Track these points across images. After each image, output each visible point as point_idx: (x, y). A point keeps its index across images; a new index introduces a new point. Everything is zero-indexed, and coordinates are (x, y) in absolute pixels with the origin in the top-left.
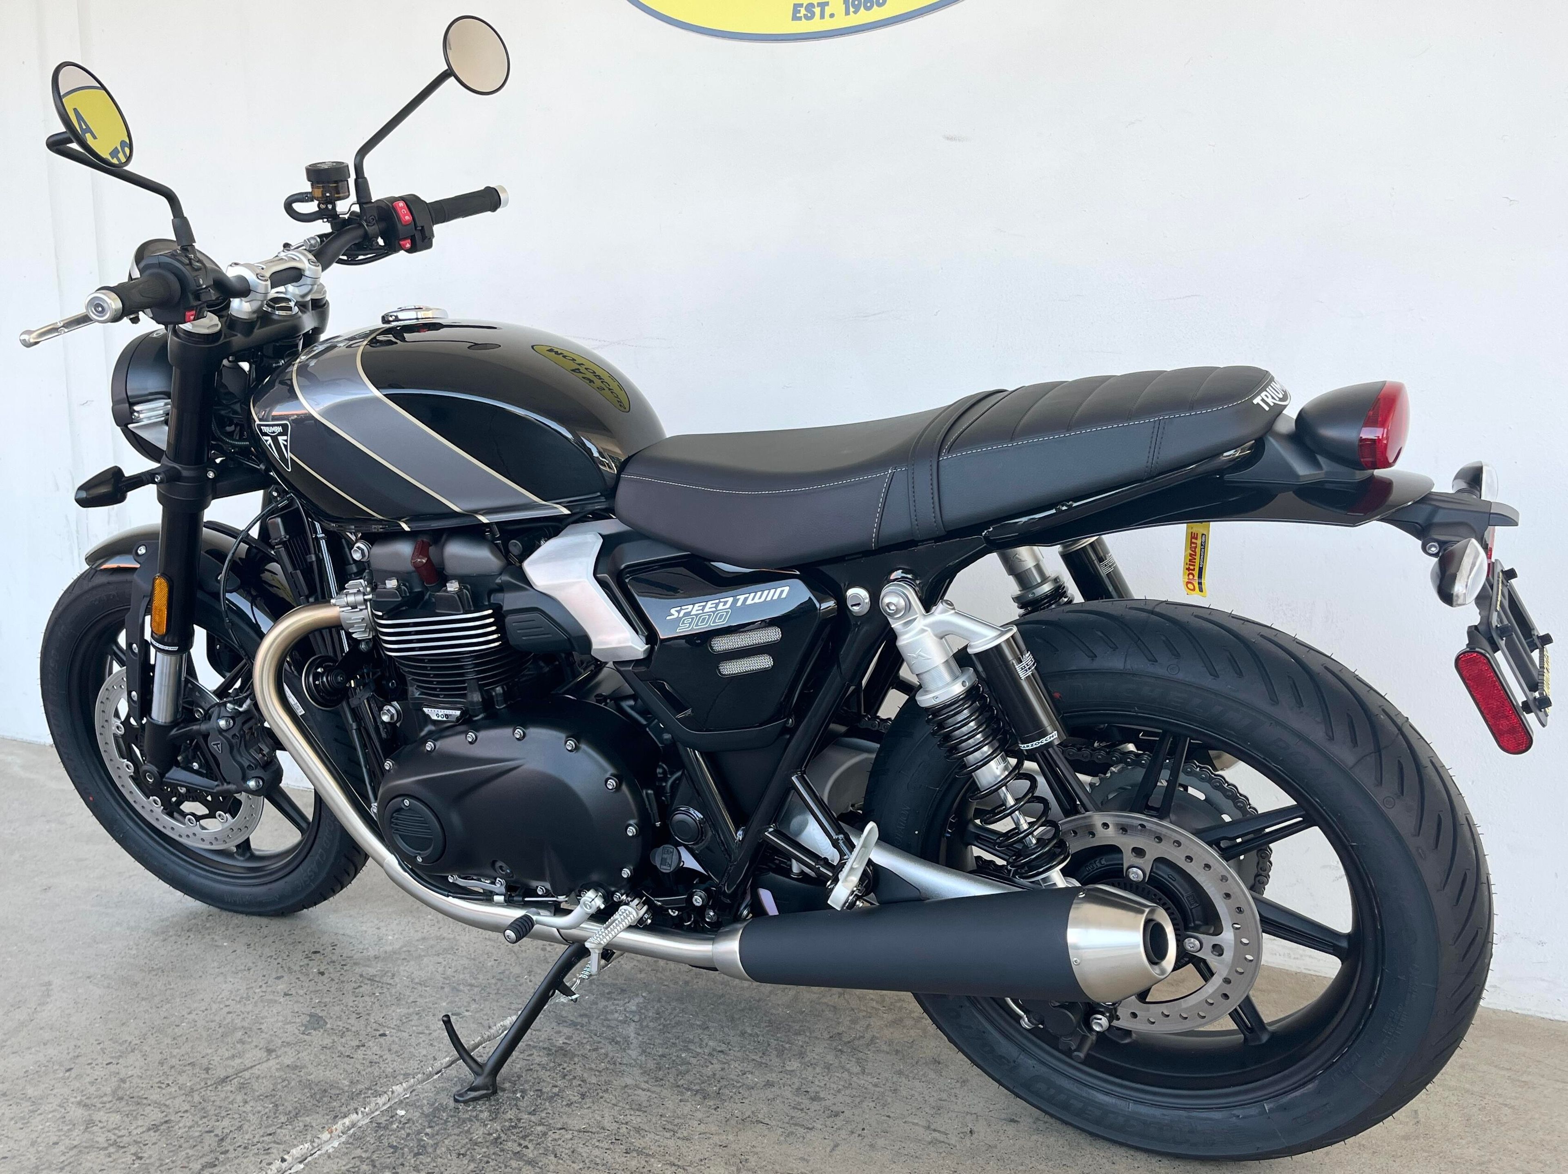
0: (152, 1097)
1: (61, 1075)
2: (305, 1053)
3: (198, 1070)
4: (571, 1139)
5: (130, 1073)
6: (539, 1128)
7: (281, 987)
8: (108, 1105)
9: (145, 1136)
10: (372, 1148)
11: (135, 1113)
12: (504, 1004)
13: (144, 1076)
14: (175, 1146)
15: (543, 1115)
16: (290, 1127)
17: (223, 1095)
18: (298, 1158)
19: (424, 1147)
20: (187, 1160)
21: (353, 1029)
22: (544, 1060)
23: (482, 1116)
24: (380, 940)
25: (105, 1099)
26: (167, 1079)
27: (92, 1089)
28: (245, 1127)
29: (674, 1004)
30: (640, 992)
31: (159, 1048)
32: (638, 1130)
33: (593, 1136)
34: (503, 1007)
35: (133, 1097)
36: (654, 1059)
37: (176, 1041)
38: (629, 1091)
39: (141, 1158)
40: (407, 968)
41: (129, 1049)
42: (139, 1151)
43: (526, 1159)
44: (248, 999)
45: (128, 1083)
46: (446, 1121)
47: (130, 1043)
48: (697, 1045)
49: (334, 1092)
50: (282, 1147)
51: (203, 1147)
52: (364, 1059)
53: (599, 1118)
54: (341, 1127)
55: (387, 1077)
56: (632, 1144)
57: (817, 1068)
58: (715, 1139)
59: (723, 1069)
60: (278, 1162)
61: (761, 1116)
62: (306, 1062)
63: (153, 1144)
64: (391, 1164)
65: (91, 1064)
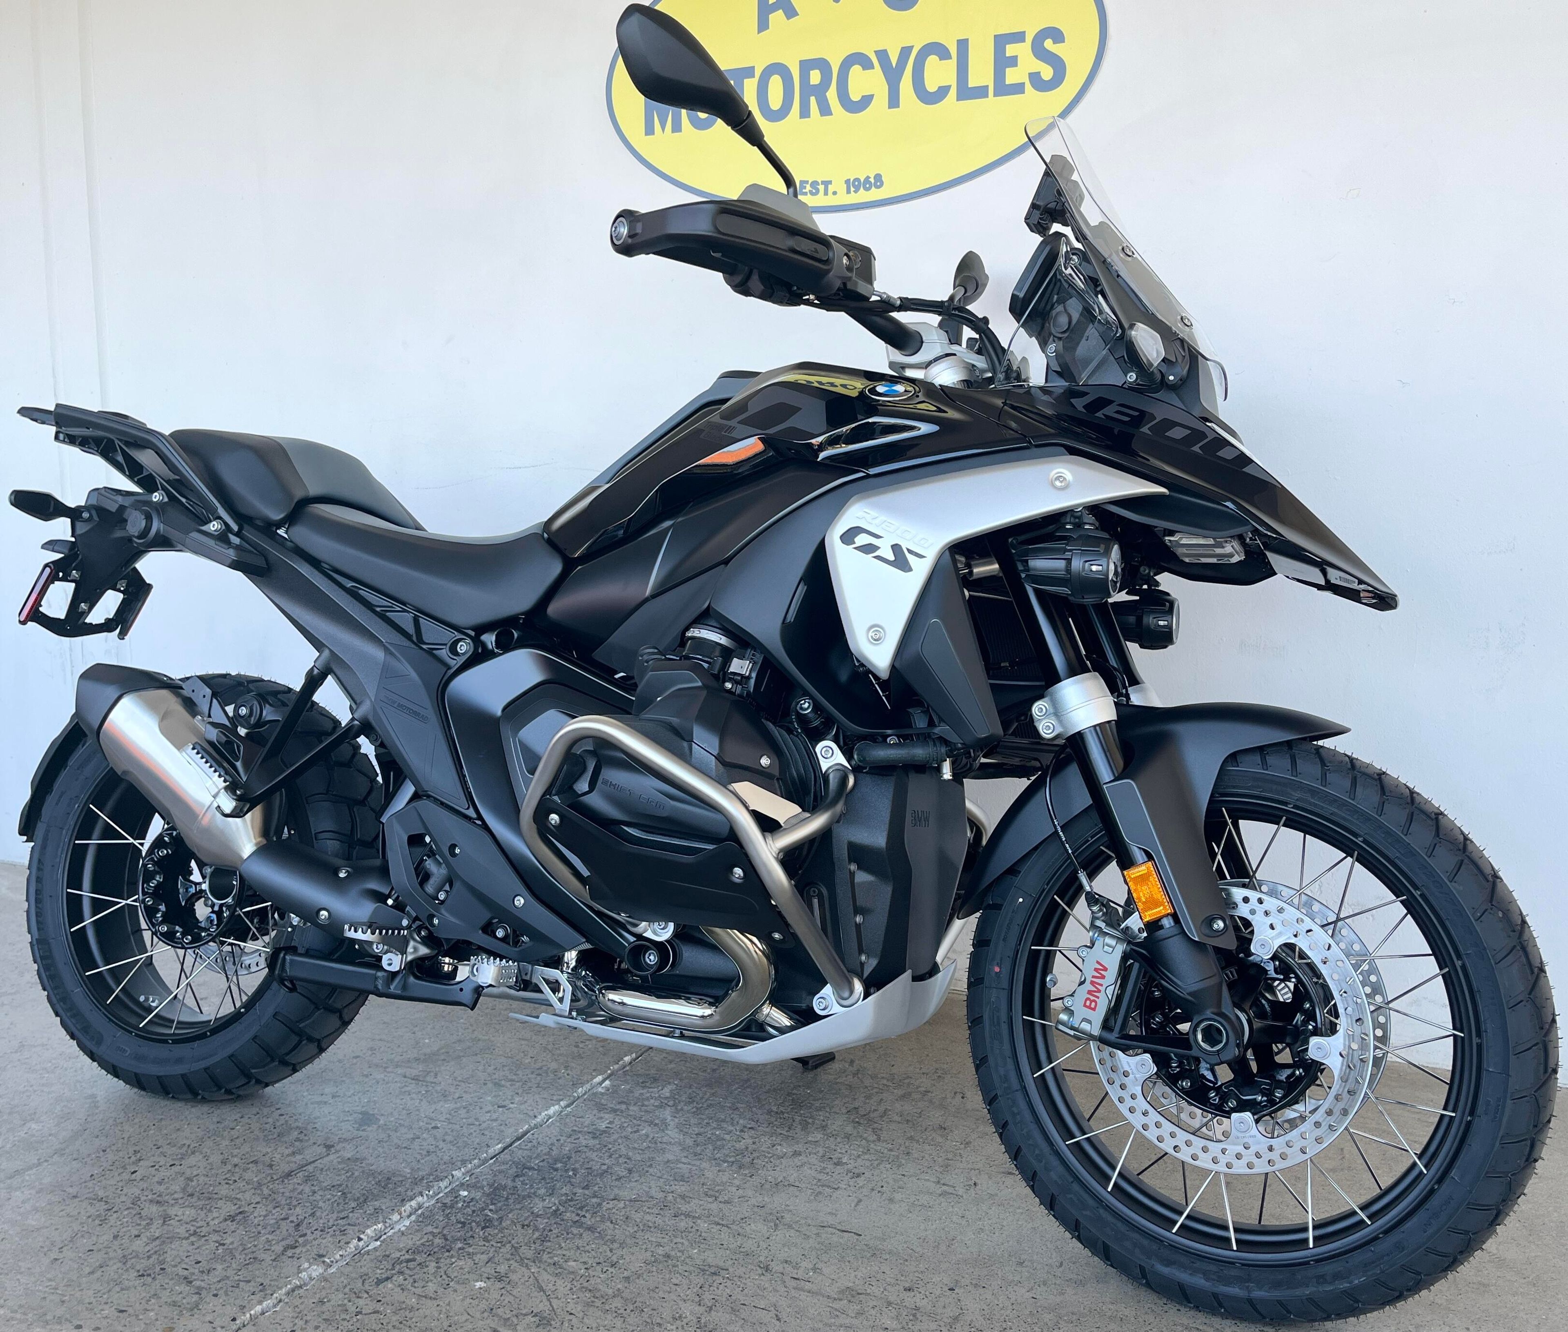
0: (222, 1192)
1: (127, 1177)
2: (362, 1147)
3: (261, 1167)
4: (624, 1208)
5: (195, 1172)
6: (594, 1200)
8: (180, 1201)
9: (224, 1225)
10: (441, 1224)
11: (208, 1207)
12: (545, 1096)
13: (209, 1174)
14: (254, 1232)
15: (596, 1188)
16: (361, 1211)
17: (291, 1187)
18: (372, 1237)
19: (490, 1221)
20: (269, 1243)
21: (406, 1124)
22: (592, 1142)
23: (538, 1192)
24: (417, 1044)
25: (176, 1196)
26: (233, 1176)
27: (161, 1189)
28: (318, 1214)
29: (705, 1089)
30: (671, 1080)
31: (219, 1149)
32: (683, 1197)
33: (644, 1204)
34: (544, 1098)
35: (203, 1193)
36: (691, 1137)
37: (233, 1143)
38: (672, 1165)
39: (224, 1244)
40: (448, 1068)
41: (189, 1152)
42: (220, 1238)
43: (585, 1226)
45: (195, 1181)
46: (507, 1199)
47: (189, 1146)
48: (729, 1123)
49: (396, 1179)
50: (356, 1228)
51: (281, 1232)
52: (420, 1149)
53: (647, 1189)
54: (409, 1208)
55: (445, 1163)
56: (679, 1208)
57: (839, 1140)
58: (753, 1201)
59: (754, 1143)
60: (355, 1241)
61: (792, 1180)
62: (366, 1154)
63: (233, 1232)
64: (462, 1236)
65: (153, 1166)
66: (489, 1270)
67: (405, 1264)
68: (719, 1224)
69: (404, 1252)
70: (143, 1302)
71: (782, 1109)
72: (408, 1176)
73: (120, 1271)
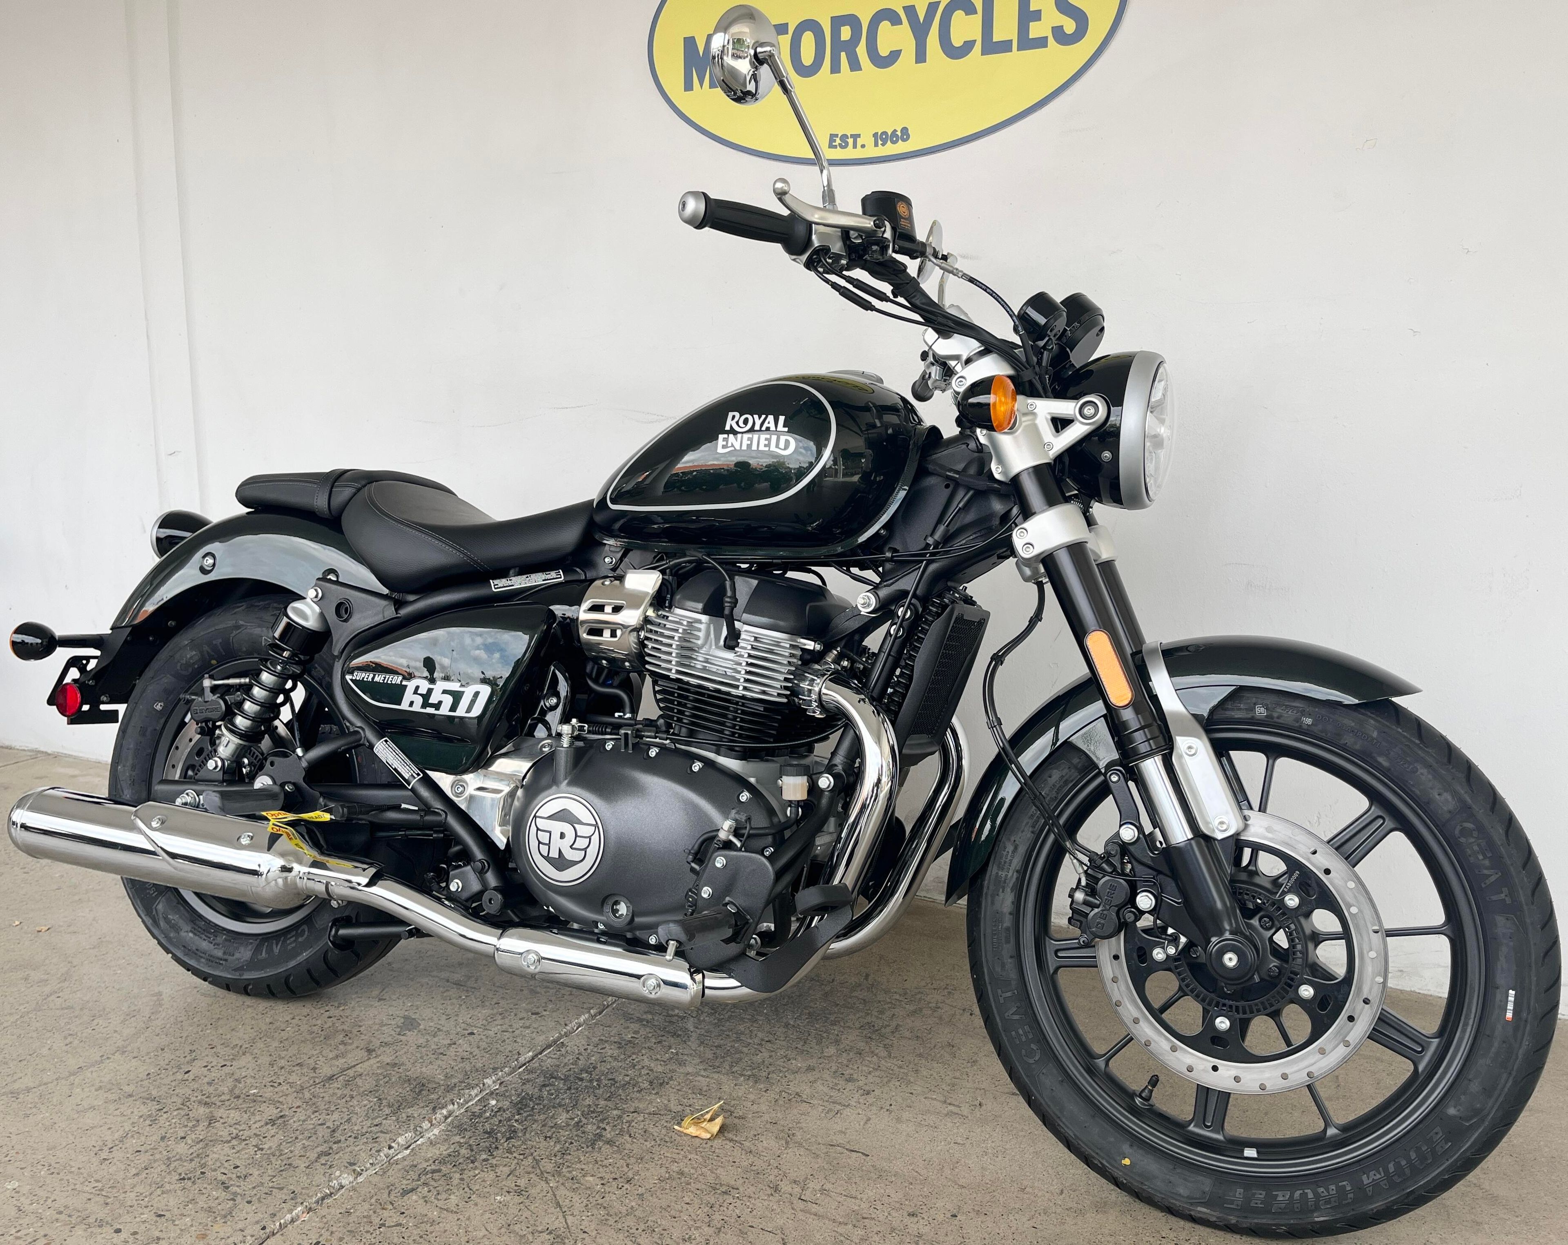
0: (266, 1095)
1: (181, 1076)
2: (402, 1052)
3: (305, 1070)
4: (643, 1121)
5: (244, 1074)
6: (615, 1112)
7: (374, 991)
8: (227, 1103)
9: (265, 1129)
10: (469, 1134)
11: (252, 1110)
12: (578, 1003)
13: (257, 1076)
14: (292, 1137)
15: (618, 1100)
16: (394, 1118)
17: (331, 1091)
18: (403, 1145)
19: (515, 1131)
20: (305, 1149)
21: (445, 1029)
22: (617, 1052)
23: (563, 1103)
25: (223, 1098)
26: (279, 1078)
27: (210, 1090)
28: (354, 1119)
31: (268, 1051)
33: (662, 1118)
34: (577, 1006)
35: (249, 1096)
36: (711, 1050)
37: (282, 1045)
38: (691, 1078)
39: (262, 1149)
40: (488, 973)
41: (241, 1052)
42: (260, 1142)
43: (605, 1139)
45: (243, 1083)
46: (533, 1108)
47: (241, 1046)
48: (748, 1036)
49: (430, 1086)
50: (388, 1136)
51: (317, 1138)
52: (456, 1055)
53: (666, 1102)
54: (440, 1116)
55: (478, 1071)
57: (851, 1055)
58: (766, 1117)
59: (771, 1057)
60: (386, 1150)
61: (804, 1097)
62: (404, 1059)
63: (272, 1136)
64: (487, 1147)
65: (206, 1066)
66: (510, 1183)
67: (430, 1175)
69: (431, 1162)
70: (181, 1206)
72: (442, 1083)
73: (163, 1173)
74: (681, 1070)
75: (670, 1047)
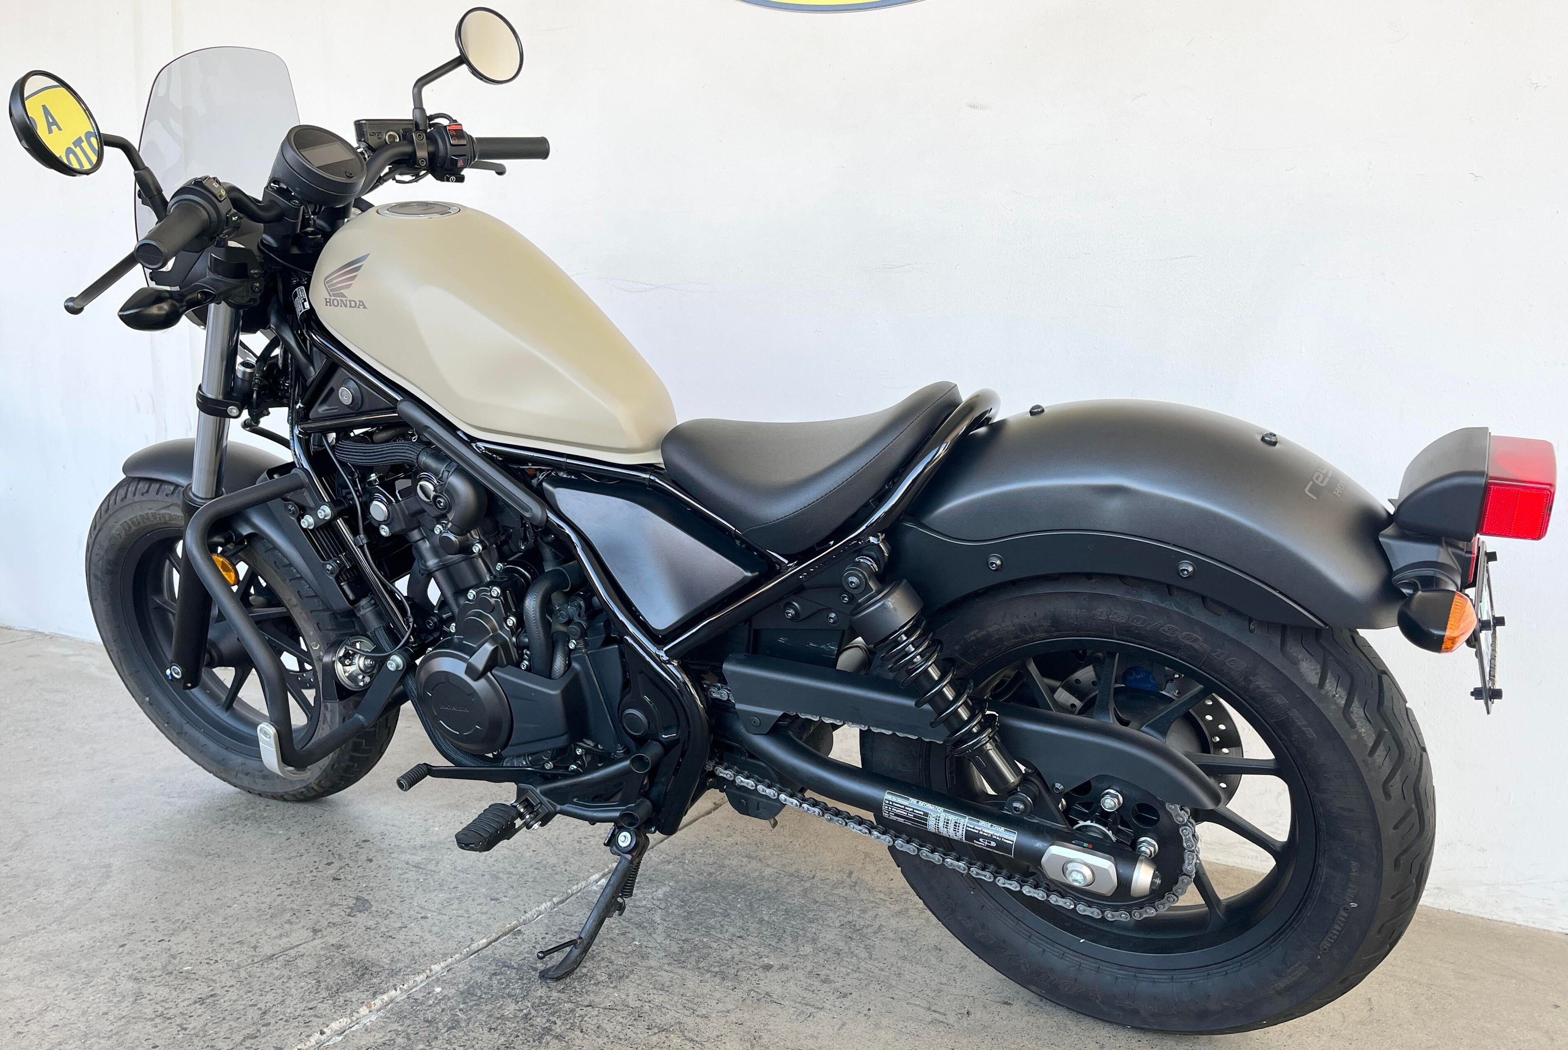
0: (200, 972)
1: (115, 950)
2: (351, 932)
3: (246, 948)
4: (597, 1016)
5: (181, 950)
6: (568, 1006)
7: (331, 871)
8: (158, 979)
9: (192, 1008)
10: (408, 1022)
11: (183, 987)
12: (540, 891)
13: (194, 953)
14: (219, 1018)
15: (572, 993)
16: (330, 1002)
17: (268, 972)
18: (336, 1031)
19: (458, 1021)
20: (230, 1031)
21: (397, 911)
23: (513, 992)
24: (427, 831)
25: (155, 973)
26: (216, 955)
27: (143, 964)
28: (288, 1002)
29: (698, 893)
30: (666, 882)
31: (210, 927)
32: (660, 1008)
33: (618, 1013)
34: (538, 893)
35: (182, 972)
36: (678, 943)
37: (226, 921)
38: (653, 972)
39: (186, 1029)
40: (451, 857)
41: (181, 928)
42: (185, 1022)
43: (554, 1034)
44: (298, 882)
45: (178, 959)
46: (480, 997)
47: (183, 922)
48: (718, 931)
49: (374, 969)
50: (322, 1021)
51: (246, 1020)
52: (405, 939)
53: (624, 997)
54: (380, 1002)
55: (425, 955)
56: (654, 1020)
57: (828, 953)
58: (732, 1017)
59: (741, 953)
60: (317, 1035)
61: (775, 997)
62: (350, 941)
63: (199, 1016)
64: (425, 1036)
65: (144, 940)
68: (692, 1040)
71: (774, 918)
72: (387, 967)
74: (644, 964)
75: (634, 939)
